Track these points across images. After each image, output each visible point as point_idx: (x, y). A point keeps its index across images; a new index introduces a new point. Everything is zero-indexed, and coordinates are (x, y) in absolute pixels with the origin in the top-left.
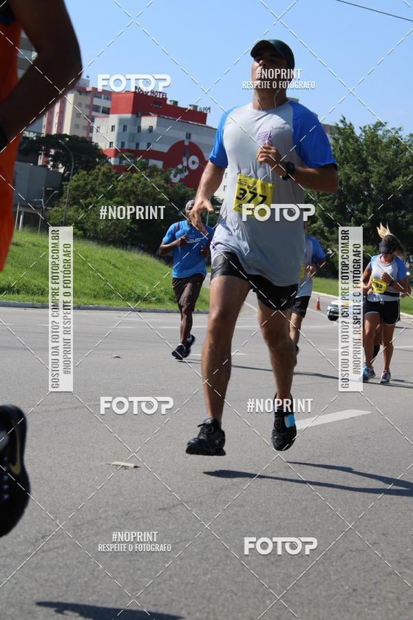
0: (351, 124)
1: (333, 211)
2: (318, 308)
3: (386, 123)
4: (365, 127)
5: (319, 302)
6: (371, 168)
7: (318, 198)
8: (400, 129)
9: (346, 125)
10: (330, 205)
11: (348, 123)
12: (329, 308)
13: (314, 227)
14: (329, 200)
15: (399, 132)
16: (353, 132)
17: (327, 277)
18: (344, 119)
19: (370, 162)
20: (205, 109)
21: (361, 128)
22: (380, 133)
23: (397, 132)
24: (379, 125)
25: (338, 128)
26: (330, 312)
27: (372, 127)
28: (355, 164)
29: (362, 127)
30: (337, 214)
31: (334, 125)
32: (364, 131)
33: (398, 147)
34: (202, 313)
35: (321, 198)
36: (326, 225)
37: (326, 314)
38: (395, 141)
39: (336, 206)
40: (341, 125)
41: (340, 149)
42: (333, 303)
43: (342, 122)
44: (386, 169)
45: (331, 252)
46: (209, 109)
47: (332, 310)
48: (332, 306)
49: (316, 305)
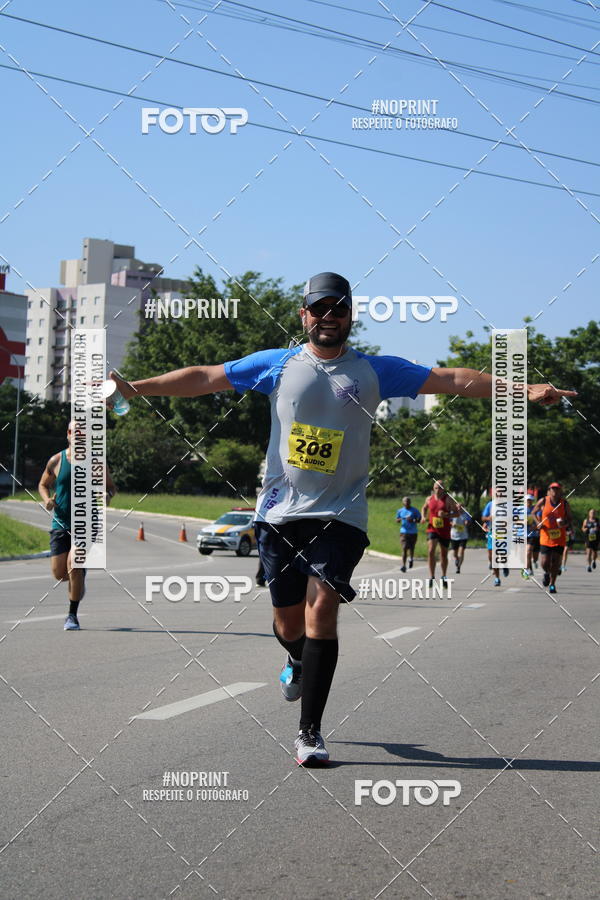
0: (210, 278)
2: (184, 538)
3: (259, 274)
4: (230, 280)
5: (184, 531)
6: (242, 337)
8: (279, 280)
9: (203, 278)
11: (206, 276)
12: (200, 537)
15: (279, 285)
16: (214, 289)
17: (194, 494)
18: (200, 271)
19: (240, 329)
21: (224, 282)
22: (252, 287)
23: (275, 285)
24: (250, 276)
25: (192, 284)
26: (202, 543)
27: (240, 279)
28: (220, 332)
29: (226, 280)
31: (187, 280)
32: (230, 286)
33: (278, 305)
34: (18, 559)
36: (187, 421)
37: (195, 546)
38: (276, 297)
40: (196, 280)
42: (205, 530)
43: (198, 275)
44: (264, 337)
45: (195, 458)
46: (8, 267)
47: (204, 540)
48: (203, 534)
49: (181, 534)
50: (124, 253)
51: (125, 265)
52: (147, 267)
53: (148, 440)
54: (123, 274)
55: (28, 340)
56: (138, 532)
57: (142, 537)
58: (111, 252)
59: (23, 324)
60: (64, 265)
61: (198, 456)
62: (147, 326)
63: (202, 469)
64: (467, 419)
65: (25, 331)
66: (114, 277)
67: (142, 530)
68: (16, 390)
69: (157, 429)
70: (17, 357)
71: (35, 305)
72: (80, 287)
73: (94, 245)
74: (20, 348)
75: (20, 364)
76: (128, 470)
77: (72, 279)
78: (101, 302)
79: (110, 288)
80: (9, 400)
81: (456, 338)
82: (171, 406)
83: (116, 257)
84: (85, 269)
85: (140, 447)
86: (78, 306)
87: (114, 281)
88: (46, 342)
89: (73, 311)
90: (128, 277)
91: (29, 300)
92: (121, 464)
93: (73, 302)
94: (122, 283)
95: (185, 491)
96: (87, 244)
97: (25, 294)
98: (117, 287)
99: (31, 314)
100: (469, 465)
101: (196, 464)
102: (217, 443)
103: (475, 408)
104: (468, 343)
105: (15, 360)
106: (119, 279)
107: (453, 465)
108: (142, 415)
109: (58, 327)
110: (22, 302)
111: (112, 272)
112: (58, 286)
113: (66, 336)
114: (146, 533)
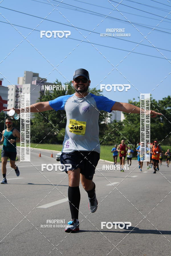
1: (55, 117)
2: (52, 156)
4: (66, 83)
5: (52, 154)
7: (49, 112)
9: (58, 83)
10: (54, 115)
11: (59, 82)
13: (48, 124)
14: (54, 113)
17: (55, 144)
18: (58, 80)
20: (1, 79)
26: (57, 158)
27: (69, 83)
30: (57, 118)
31: (53, 83)
35: (50, 112)
36: (53, 123)
37: (55, 158)
39: (57, 115)
41: (57, 92)
42: (58, 154)
43: (57, 81)
46: (3, 79)
47: (58, 157)
48: (58, 155)
49: (51, 155)
50: (36, 75)
51: (36, 79)
52: (42, 79)
53: (42, 128)
54: (35, 81)
55: (8, 100)
56: (39, 155)
57: (40, 156)
58: (32, 75)
59: (7, 95)
60: (19, 78)
61: (56, 133)
62: (42, 96)
63: (57, 137)
64: (133, 123)
65: (7, 97)
66: (33, 82)
67: (40, 154)
68: (5, 114)
69: (45, 125)
70: (5, 104)
71: (10, 90)
72: (23, 85)
73: (27, 73)
74: (6, 102)
75: (6, 106)
76: (36, 137)
77: (21, 83)
78: (29, 89)
79: (32, 85)
80: (3, 117)
81: (130, 100)
82: (49, 119)
83: (33, 76)
84: (25, 80)
85: (40, 131)
86: (23, 90)
87: (33, 83)
88: (13, 100)
89: (21, 92)
90: (37, 82)
91: (9, 88)
92: (34, 135)
93: (21, 89)
94: (35, 84)
95: (52, 143)
96: (25, 72)
97: (8, 87)
98: (34, 85)
99: (9, 92)
100: (133, 136)
101: (56, 135)
102: (62, 129)
103: (135, 120)
104: (133, 101)
105: (4, 105)
106: (34, 82)
107: (129, 136)
108: (40, 121)
109: (17, 96)
110: (7, 89)
111: (32, 80)
112: (17, 85)
113: (19, 99)
114: (41, 155)
